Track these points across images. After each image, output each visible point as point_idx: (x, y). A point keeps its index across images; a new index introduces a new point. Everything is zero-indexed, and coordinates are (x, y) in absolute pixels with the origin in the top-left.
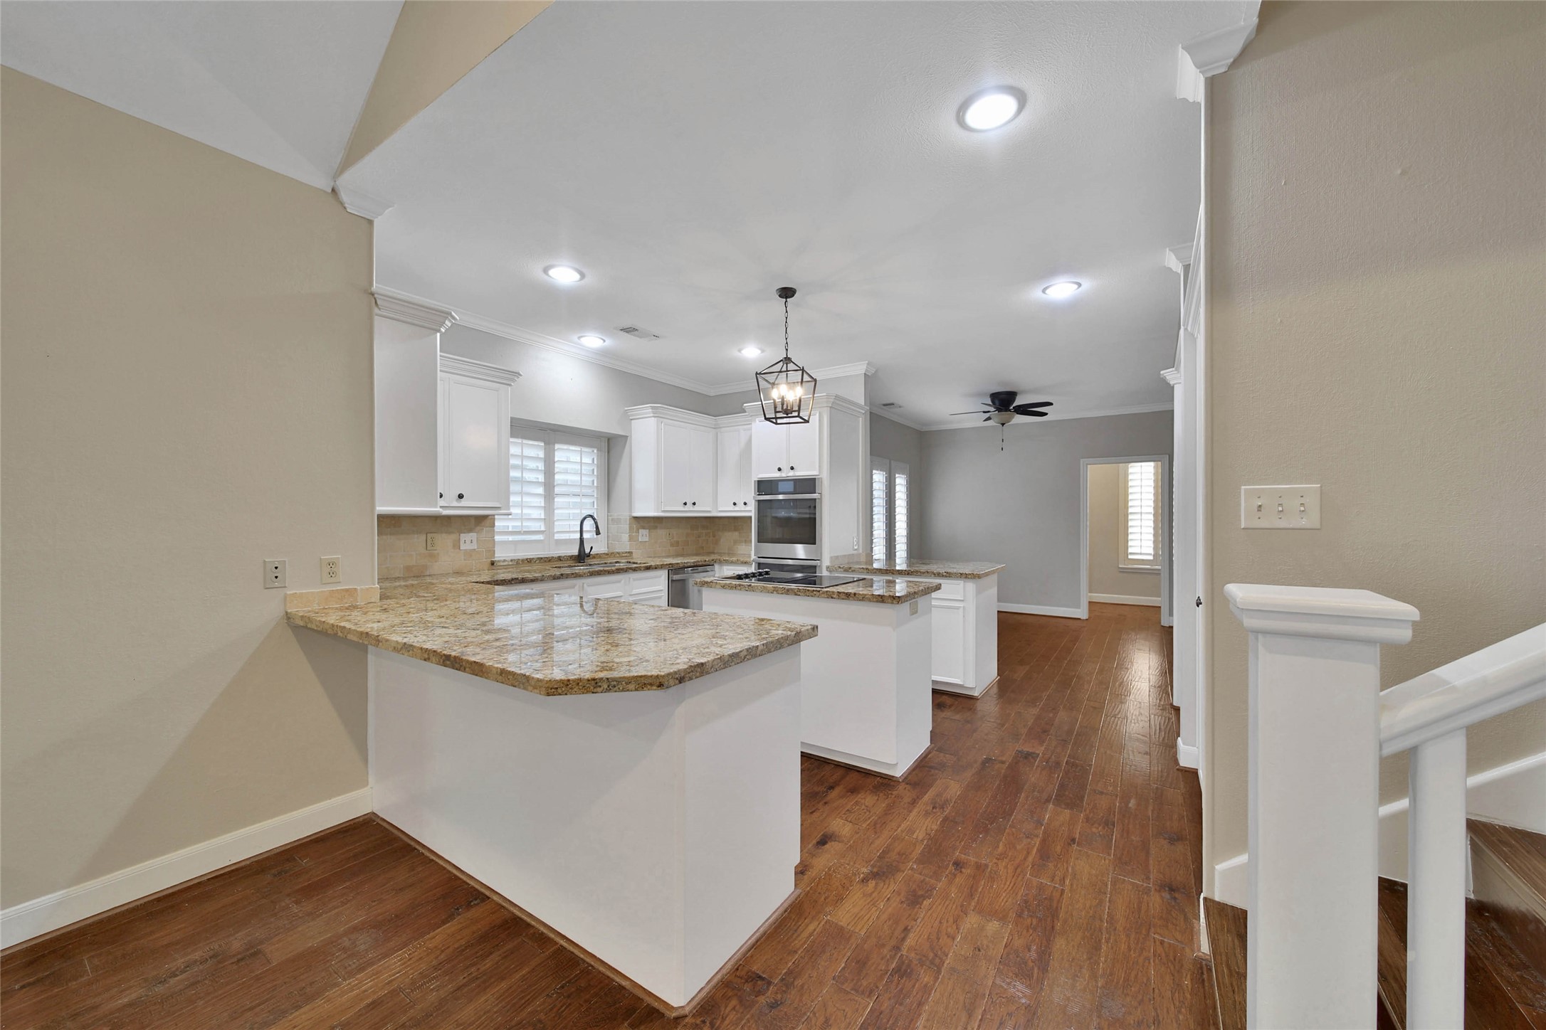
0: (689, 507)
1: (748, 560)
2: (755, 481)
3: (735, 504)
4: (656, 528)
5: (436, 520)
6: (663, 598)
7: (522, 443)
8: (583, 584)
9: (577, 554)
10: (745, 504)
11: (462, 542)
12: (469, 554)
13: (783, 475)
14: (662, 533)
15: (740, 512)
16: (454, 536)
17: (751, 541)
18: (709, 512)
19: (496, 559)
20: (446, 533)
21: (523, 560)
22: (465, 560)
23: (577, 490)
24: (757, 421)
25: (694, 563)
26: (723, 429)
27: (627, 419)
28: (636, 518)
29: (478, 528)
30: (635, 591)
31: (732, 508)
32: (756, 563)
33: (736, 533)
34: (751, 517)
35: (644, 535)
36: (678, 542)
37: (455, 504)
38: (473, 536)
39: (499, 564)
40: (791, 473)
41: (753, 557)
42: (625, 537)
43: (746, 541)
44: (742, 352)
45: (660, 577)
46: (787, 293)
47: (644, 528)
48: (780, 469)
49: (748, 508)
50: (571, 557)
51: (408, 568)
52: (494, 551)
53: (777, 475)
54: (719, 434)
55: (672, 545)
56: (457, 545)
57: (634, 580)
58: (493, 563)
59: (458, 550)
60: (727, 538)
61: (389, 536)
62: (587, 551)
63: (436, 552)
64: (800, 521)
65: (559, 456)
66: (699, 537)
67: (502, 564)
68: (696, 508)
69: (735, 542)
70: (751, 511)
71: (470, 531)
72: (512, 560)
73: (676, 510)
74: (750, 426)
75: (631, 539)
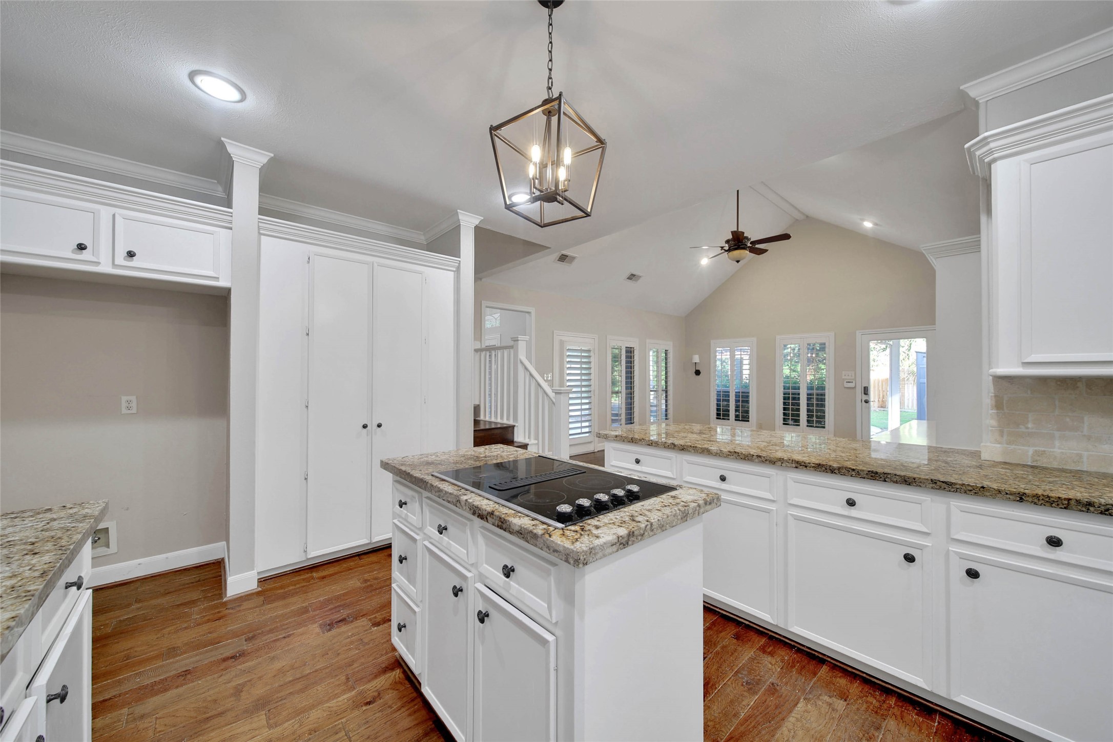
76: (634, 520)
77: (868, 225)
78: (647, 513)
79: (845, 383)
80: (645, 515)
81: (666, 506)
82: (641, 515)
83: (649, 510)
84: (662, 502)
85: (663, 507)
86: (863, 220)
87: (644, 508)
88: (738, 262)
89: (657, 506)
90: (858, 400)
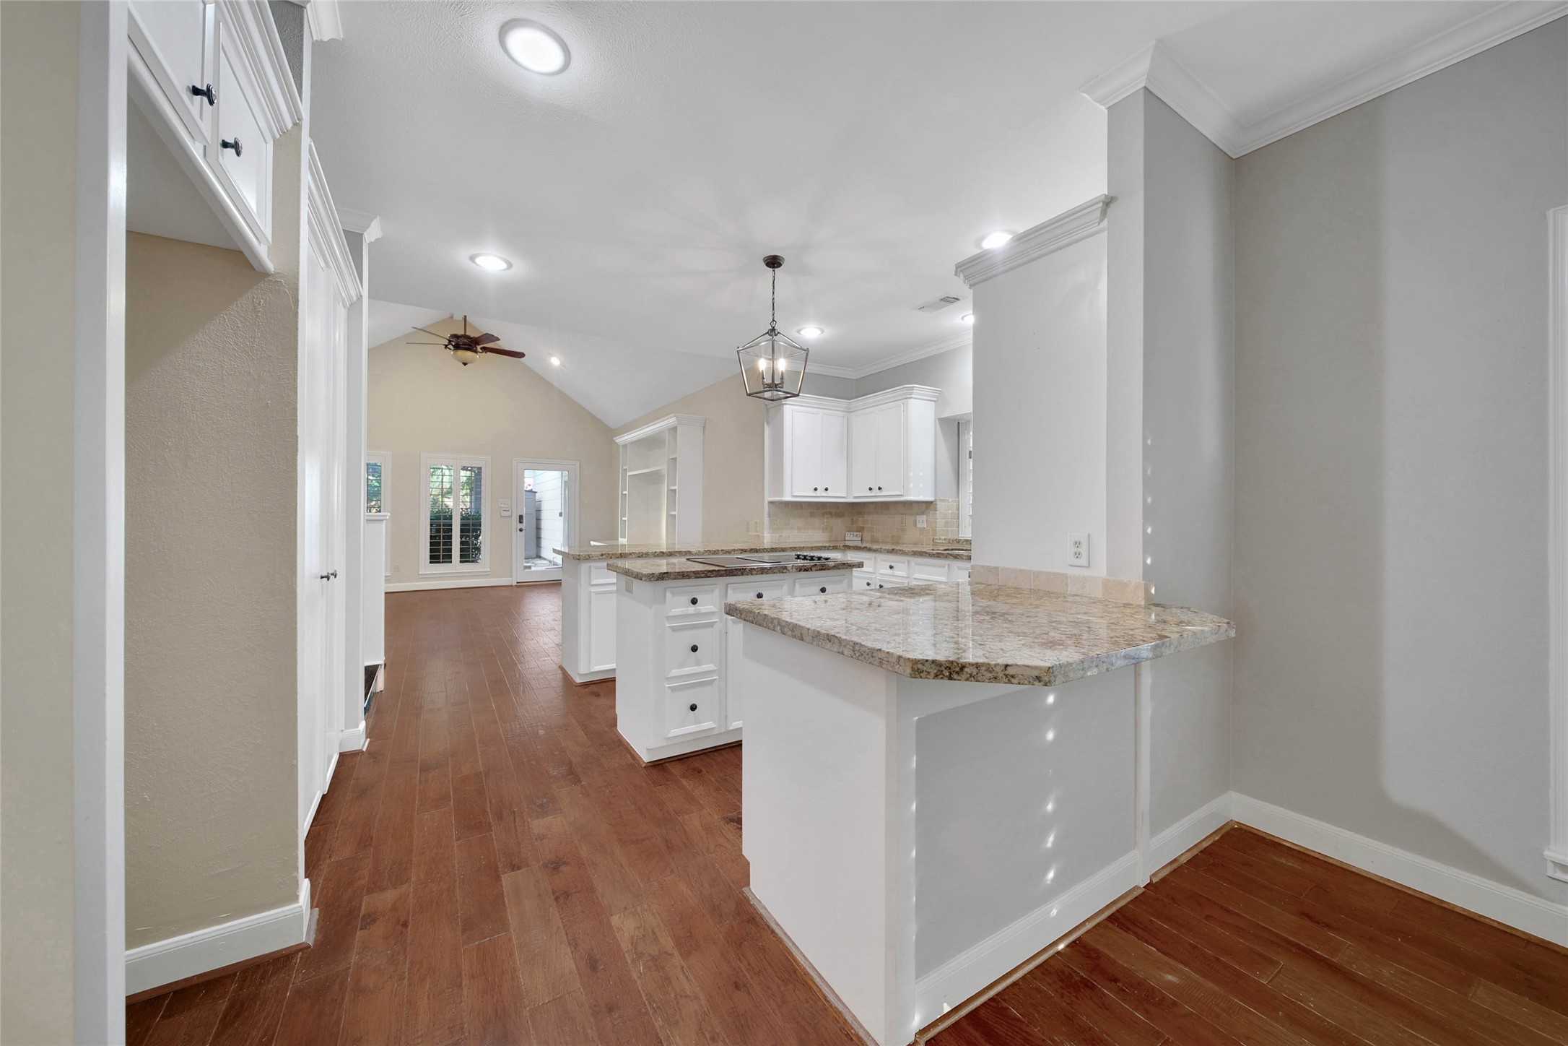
11: (917, 522)
22: (919, 535)
29: (927, 511)
38: (924, 517)
44: (801, 332)
46: (774, 262)
56: (915, 524)
71: (923, 513)
77: (555, 361)
79: (502, 512)
86: (551, 355)
88: (465, 364)
90: (514, 530)
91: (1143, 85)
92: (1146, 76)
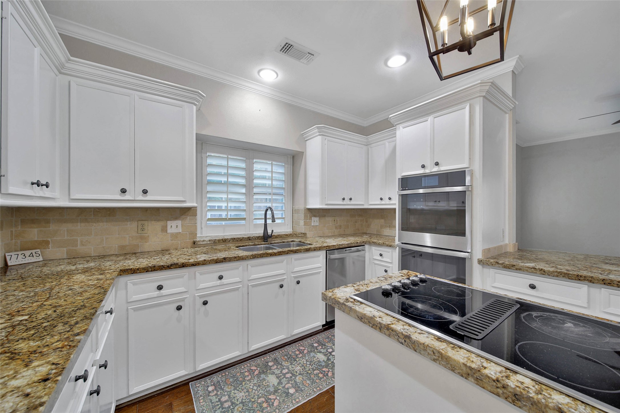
0: (347, 201)
1: (392, 244)
2: (399, 179)
3: (381, 199)
4: (325, 216)
5: (147, 211)
6: (321, 273)
7: (228, 158)
8: (248, 265)
9: (262, 235)
10: (390, 199)
11: (169, 227)
12: (175, 236)
13: (427, 171)
14: (329, 220)
15: (386, 205)
16: (161, 224)
17: (395, 227)
18: (363, 205)
19: (198, 239)
20: (155, 220)
21: (219, 240)
22: (171, 240)
23: (269, 191)
24: (401, 128)
25: (348, 244)
26: (373, 145)
27: (303, 140)
28: (310, 210)
29: (183, 217)
30: (296, 269)
31: (379, 202)
32: (399, 248)
33: (382, 221)
34: (395, 209)
35: (315, 221)
36: (340, 226)
37: (141, 197)
38: (179, 223)
39: (199, 243)
40: (435, 169)
41: (397, 242)
42: (302, 223)
43: (390, 227)
44: (389, 63)
45: (319, 256)
47: (315, 216)
48: (423, 166)
49: (392, 202)
50: (258, 238)
51: (122, 247)
52: (196, 233)
53: (421, 171)
54: (369, 149)
55: (336, 228)
56: (164, 229)
57: (296, 260)
58: (194, 243)
59: (165, 233)
60: (375, 224)
61: (105, 223)
62: (269, 232)
63: (147, 235)
64: (448, 213)
65: (256, 166)
66: (356, 222)
67: (201, 243)
68: (352, 202)
69: (382, 227)
70: (395, 204)
71: (176, 219)
72: (210, 241)
73: (336, 203)
74: (395, 138)
75: (305, 224)
76: (386, 278)
78: (378, 281)
80: (379, 280)
81: (366, 284)
82: (382, 280)
83: (377, 282)
84: (367, 287)
85: (368, 284)
87: (379, 284)
89: (372, 284)
91: (512, 69)
92: (513, 67)
